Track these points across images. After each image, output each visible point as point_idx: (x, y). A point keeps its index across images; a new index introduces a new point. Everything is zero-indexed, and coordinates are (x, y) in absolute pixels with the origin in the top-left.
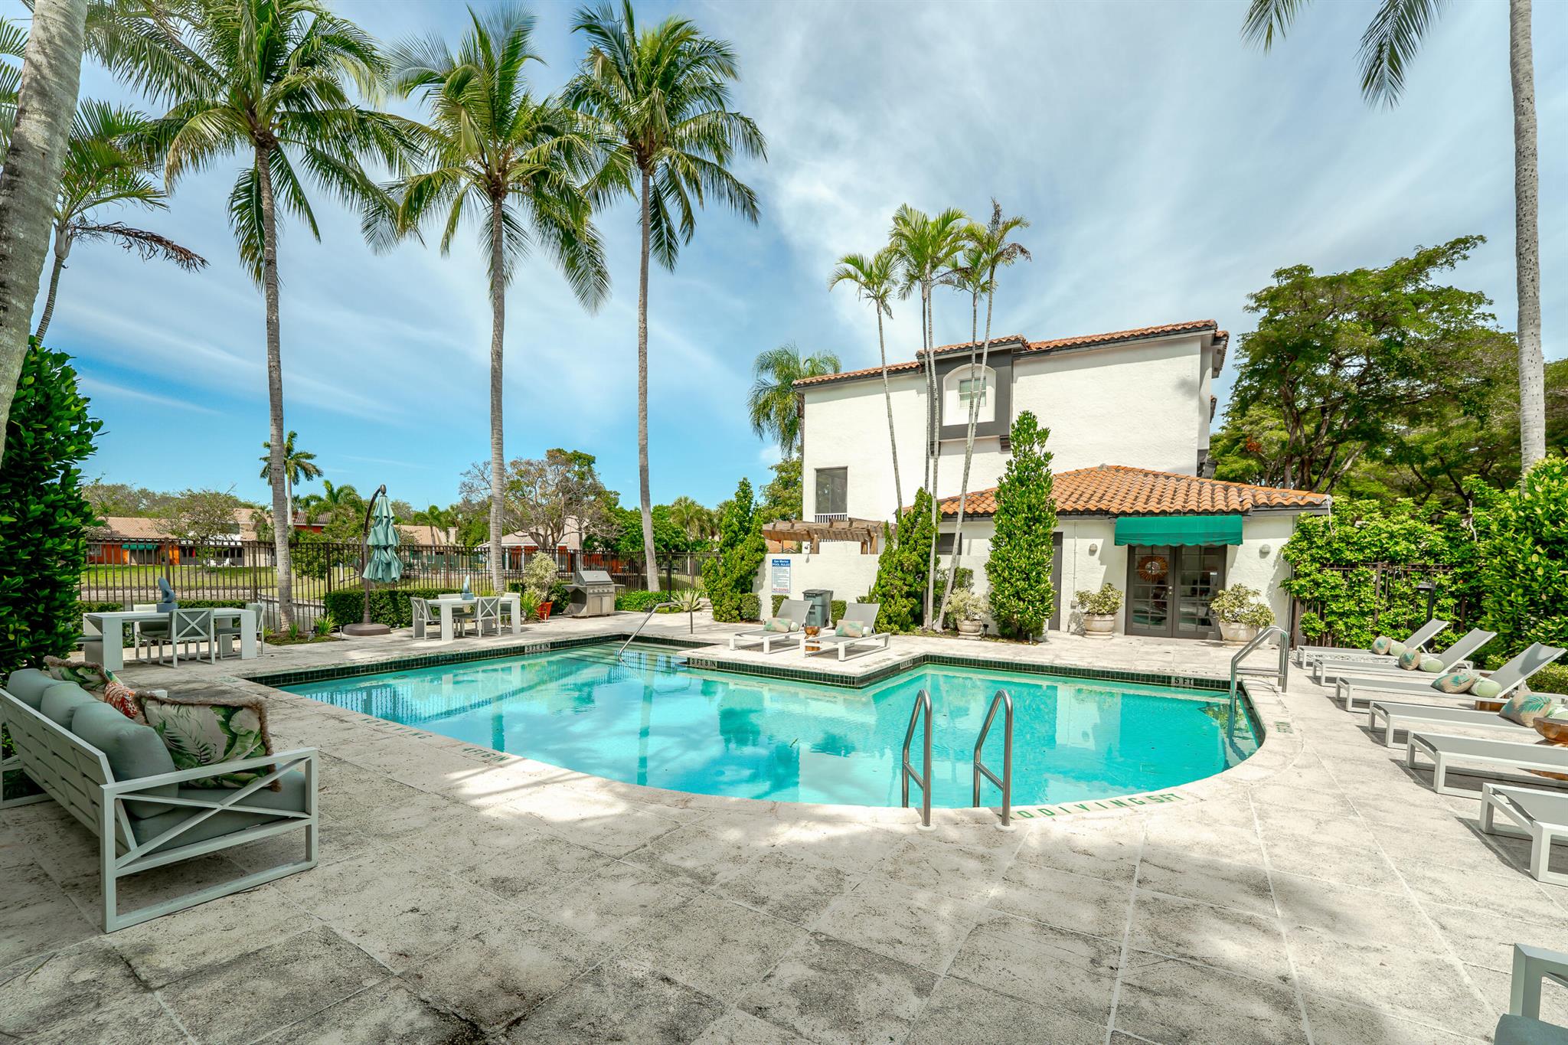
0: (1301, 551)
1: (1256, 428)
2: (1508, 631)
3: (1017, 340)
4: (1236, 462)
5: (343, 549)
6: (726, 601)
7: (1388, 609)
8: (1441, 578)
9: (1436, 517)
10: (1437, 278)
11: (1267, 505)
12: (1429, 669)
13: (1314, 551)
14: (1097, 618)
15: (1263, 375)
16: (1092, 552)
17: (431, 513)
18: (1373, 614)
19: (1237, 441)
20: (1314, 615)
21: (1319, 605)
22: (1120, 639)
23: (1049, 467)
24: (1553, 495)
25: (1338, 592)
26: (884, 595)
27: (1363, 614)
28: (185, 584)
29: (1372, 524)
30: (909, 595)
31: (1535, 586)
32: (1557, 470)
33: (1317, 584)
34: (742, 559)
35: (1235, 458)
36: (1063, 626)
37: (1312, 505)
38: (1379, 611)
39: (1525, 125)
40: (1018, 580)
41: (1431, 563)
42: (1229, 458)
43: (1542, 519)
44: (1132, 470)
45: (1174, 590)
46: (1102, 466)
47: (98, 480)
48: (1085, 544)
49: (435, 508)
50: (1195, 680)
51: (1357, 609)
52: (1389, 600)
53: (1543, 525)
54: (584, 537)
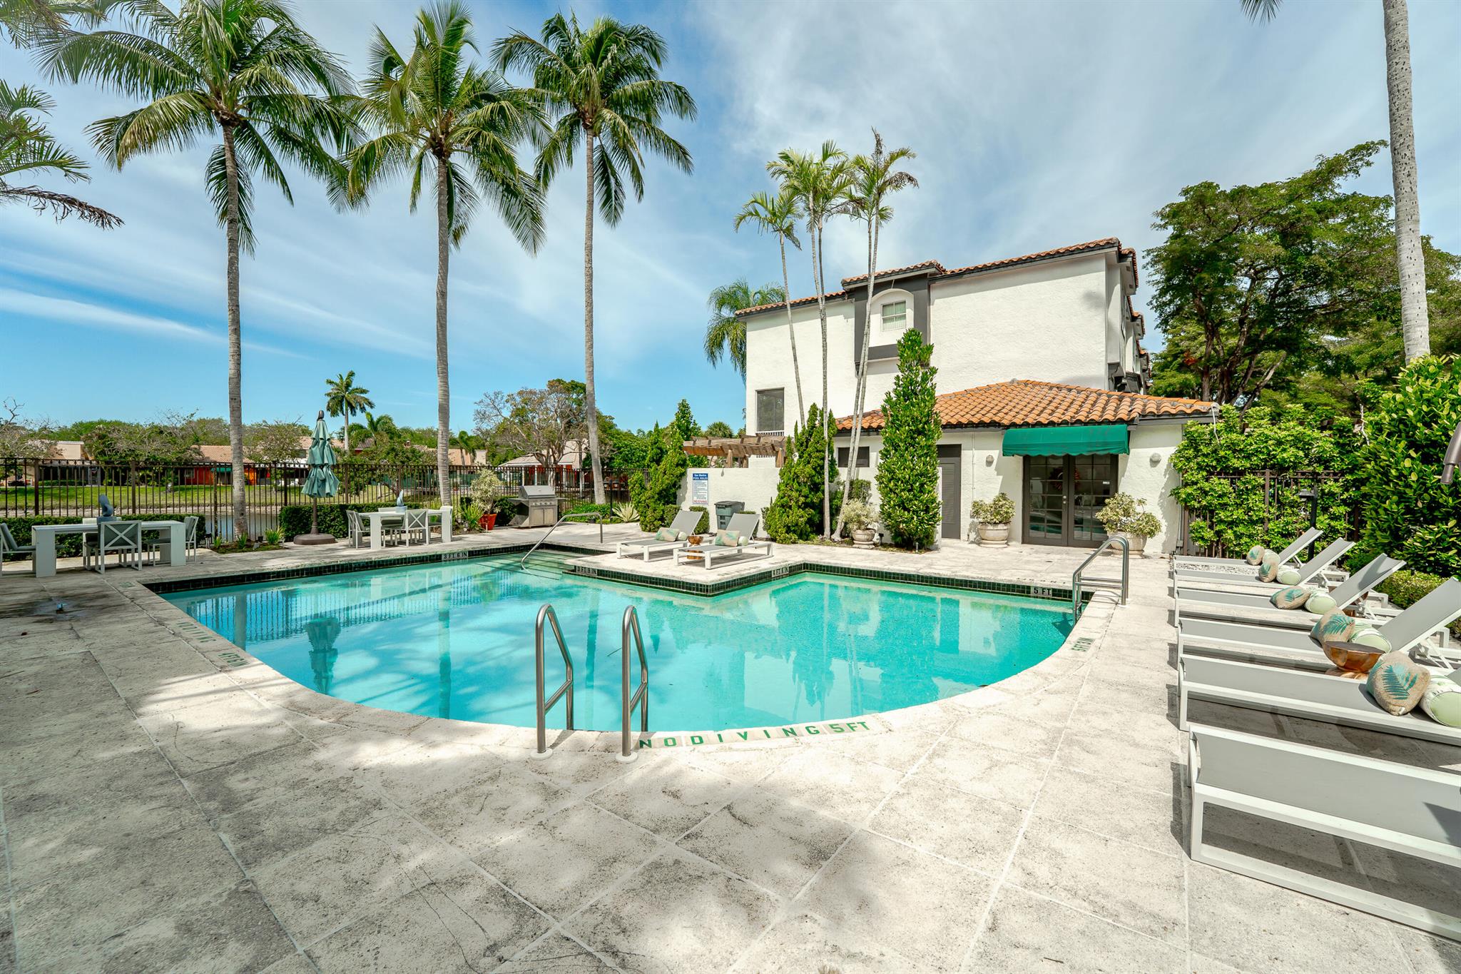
0: (1188, 459)
1: (1193, 344)
2: (1386, 541)
3: (931, 265)
4: (1173, 376)
5: (376, 469)
6: (649, 513)
7: (1278, 517)
8: (1331, 486)
9: (1325, 423)
10: (1344, 185)
11: (1154, 414)
12: (1285, 581)
13: (1200, 459)
14: (990, 527)
15: (1179, 290)
16: (989, 463)
17: (461, 437)
18: (1263, 523)
19: (1176, 357)
20: (1202, 524)
21: (1208, 513)
22: (1016, 547)
23: (934, 382)
24: (1425, 396)
25: (1225, 500)
26: (783, 506)
27: (1253, 523)
28: (257, 501)
29: (1258, 431)
30: (806, 505)
31: (1410, 492)
32: (1432, 369)
33: (1206, 493)
34: (665, 473)
35: (1173, 372)
36: (964, 536)
37: (1198, 413)
38: (1269, 520)
39: (1394, 18)
40: (903, 490)
41: (1320, 469)
42: (1168, 373)
43: (1414, 422)
44: (1039, 384)
45: (1068, 500)
46: (1013, 381)
47: (192, 415)
48: (982, 455)
49: (464, 433)
50: (1054, 590)
51: (1246, 517)
52: (1279, 509)
53: (1416, 428)
54: (584, 456)
